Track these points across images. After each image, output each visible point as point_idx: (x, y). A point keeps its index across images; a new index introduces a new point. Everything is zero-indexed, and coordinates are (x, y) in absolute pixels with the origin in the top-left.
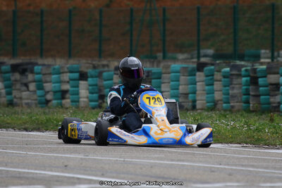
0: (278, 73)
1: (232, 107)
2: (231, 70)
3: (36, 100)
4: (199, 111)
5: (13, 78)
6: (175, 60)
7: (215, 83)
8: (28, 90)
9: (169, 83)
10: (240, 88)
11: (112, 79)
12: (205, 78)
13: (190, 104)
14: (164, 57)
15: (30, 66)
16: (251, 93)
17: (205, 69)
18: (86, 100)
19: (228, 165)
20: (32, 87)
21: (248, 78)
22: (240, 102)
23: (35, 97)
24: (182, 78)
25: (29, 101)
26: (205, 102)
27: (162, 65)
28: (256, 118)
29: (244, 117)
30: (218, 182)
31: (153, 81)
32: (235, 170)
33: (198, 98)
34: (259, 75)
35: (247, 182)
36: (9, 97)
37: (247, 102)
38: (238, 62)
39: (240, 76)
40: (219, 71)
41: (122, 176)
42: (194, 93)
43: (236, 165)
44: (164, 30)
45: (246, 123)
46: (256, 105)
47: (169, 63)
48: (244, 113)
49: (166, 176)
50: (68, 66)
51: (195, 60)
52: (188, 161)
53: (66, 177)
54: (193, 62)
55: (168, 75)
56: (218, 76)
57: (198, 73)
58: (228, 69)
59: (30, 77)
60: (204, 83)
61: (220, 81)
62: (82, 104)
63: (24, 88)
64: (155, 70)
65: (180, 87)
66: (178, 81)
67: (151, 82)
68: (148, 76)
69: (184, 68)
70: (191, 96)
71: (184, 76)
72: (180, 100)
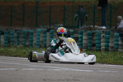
0: (78, 33)
6: (39, 27)
7: (54, 37)
9: (36, 37)
11: (14, 35)
12: (50, 35)
17: (50, 31)
18: (3, 43)
24: (41, 35)
31: (30, 36)
33: (47, 43)
34: (70, 34)
42: (46, 41)
55: (36, 33)
56: (55, 34)
57: (47, 33)
60: (49, 37)
62: (1, 45)
64: (30, 31)
65: (41, 38)
67: (29, 36)
68: (28, 33)
69: (42, 31)
70: (44, 42)
71: (42, 34)
72: (40, 44)
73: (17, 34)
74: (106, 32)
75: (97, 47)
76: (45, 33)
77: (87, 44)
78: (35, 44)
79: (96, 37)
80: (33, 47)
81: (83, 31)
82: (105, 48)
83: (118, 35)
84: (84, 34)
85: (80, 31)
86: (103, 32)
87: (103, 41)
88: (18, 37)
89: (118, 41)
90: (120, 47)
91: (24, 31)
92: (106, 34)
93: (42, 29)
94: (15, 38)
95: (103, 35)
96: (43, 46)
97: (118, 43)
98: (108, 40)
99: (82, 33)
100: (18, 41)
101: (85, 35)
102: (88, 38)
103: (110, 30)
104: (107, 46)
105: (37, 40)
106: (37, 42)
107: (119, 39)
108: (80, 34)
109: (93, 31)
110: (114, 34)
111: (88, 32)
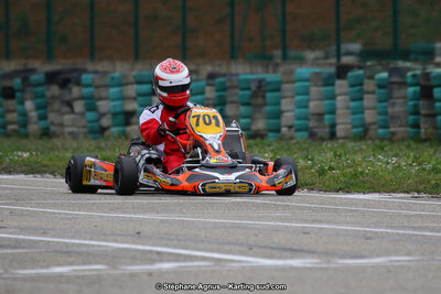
1: (393, 134)
2: (390, 76)
3: (85, 127)
4: (340, 141)
5: (48, 94)
6: (301, 61)
7: (366, 96)
8: (72, 112)
9: (293, 97)
10: (405, 103)
11: (203, 93)
12: (349, 90)
13: (327, 130)
14: (285, 57)
15: (74, 75)
16: (423, 112)
17: (350, 74)
19: (392, 227)
20: (79, 106)
21: (417, 89)
22: (405, 126)
23: (83, 122)
25: (75, 129)
26: (349, 126)
27: (282, 69)
28: (431, 151)
29: (413, 150)
30: (378, 256)
31: (269, 95)
32: (404, 235)
33: (339, 120)
34: (434, 82)
35: (423, 254)
36: (43, 124)
37: (416, 126)
38: (401, 64)
39: (404, 84)
40: (371, 78)
41: (227, 247)
42: (333, 112)
43: (404, 228)
44: (284, 15)
45: (416, 159)
46: (431, 130)
47: (293, 67)
48: (411, 142)
49: (295, 247)
50: (134, 73)
51: (333, 60)
52: (329, 222)
53: (139, 251)
54: (331, 65)
55: (291, 86)
56: (369, 85)
57: (338, 82)
58: (384, 75)
59: (76, 91)
60: (347, 97)
61: (373, 93)
63: (66, 109)
64: (270, 77)
65: (312, 104)
66: (307, 93)
67: (264, 97)
68: (259, 87)
69: (317, 74)
70: (327, 117)
71: (316, 85)
72: (311, 124)
73: (217, 91)
76: (329, 81)
78: (290, 127)
80: (281, 139)
88: (222, 102)
91: (242, 77)
93: (317, 70)
106: (298, 118)
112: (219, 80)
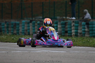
6: (24, 19)
7: (35, 26)
11: (4, 25)
12: (32, 25)
13: (28, 33)
17: (33, 22)
33: (30, 31)
40: (36, 23)
42: (29, 29)
55: (21, 24)
57: (30, 23)
58: (39, 22)
60: (32, 27)
61: (37, 26)
64: (17, 22)
65: (25, 28)
66: (24, 26)
67: (16, 26)
68: (15, 24)
69: (26, 22)
70: (28, 31)
71: (26, 24)
72: (25, 32)
73: (7, 25)
74: (75, 21)
75: (69, 34)
76: (28, 23)
77: (61, 31)
78: (21, 33)
79: (68, 26)
80: (19, 35)
81: (57, 21)
82: (75, 34)
83: (85, 24)
84: (58, 23)
85: (55, 21)
86: (73, 22)
87: (73, 29)
88: (8, 27)
89: (85, 28)
90: (87, 33)
91: (12, 22)
92: (75, 23)
93: (26, 21)
94: (5, 28)
95: (73, 24)
96: (27, 33)
97: (85, 30)
98: (77, 28)
99: (57, 23)
100: (8, 30)
101: (60, 25)
102: (62, 26)
103: (78, 20)
104: (77, 33)
105: (22, 29)
106: (23, 31)
107: (86, 27)
108: (55, 24)
109: (65, 22)
110: (81, 23)
111: (62, 22)
112: (7, 23)
